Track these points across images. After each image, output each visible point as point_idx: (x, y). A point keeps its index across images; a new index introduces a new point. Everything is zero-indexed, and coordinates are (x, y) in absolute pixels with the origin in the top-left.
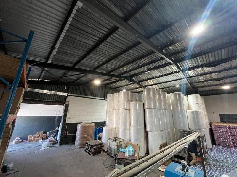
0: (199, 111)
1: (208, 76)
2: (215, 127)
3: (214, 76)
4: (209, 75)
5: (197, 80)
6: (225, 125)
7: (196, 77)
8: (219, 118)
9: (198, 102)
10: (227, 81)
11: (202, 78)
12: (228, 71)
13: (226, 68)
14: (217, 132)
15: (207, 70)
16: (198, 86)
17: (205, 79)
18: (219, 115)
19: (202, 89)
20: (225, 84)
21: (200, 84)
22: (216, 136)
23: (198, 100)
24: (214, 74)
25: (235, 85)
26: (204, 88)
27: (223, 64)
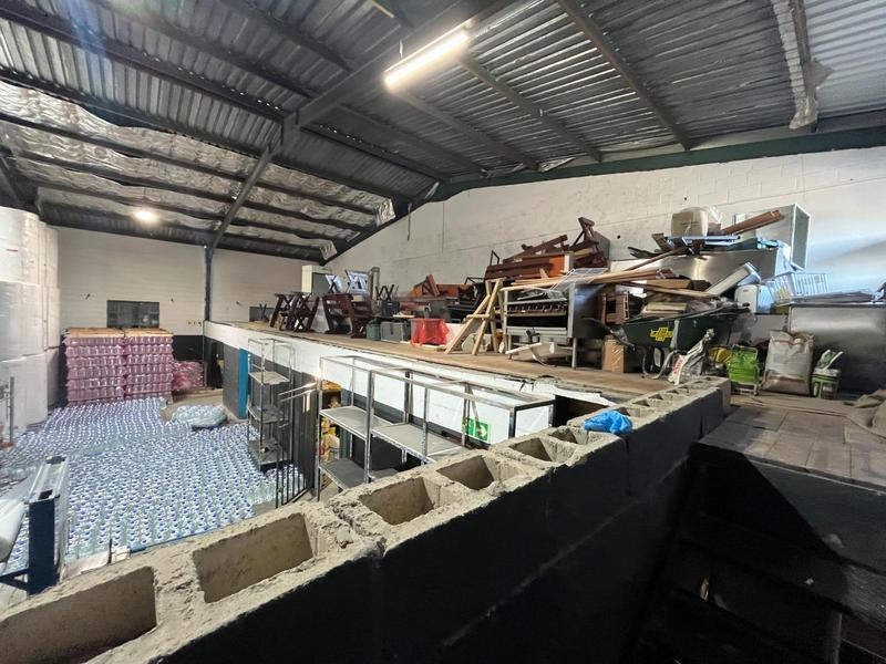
0: (13, 285)
1: (90, 148)
2: (74, 347)
3: (112, 160)
4: (94, 147)
5: (38, 147)
6: (112, 336)
7: (35, 131)
8: (105, 316)
9: (22, 245)
10: (156, 195)
11: (64, 148)
12: (160, 163)
13: (155, 150)
14: (79, 363)
15: (90, 123)
16: (39, 176)
17: (74, 158)
18: (105, 305)
19: (59, 196)
20: (145, 202)
21: (55, 174)
22: (73, 374)
23: (26, 239)
24: (116, 154)
25: (172, 217)
26: (69, 195)
27: (151, 132)
